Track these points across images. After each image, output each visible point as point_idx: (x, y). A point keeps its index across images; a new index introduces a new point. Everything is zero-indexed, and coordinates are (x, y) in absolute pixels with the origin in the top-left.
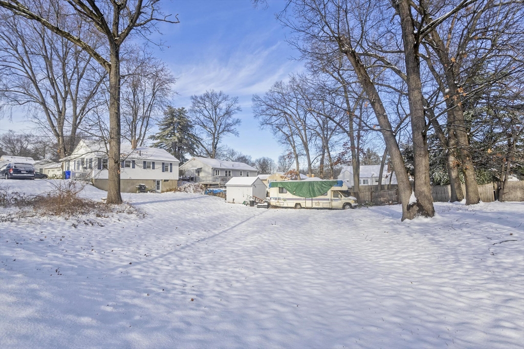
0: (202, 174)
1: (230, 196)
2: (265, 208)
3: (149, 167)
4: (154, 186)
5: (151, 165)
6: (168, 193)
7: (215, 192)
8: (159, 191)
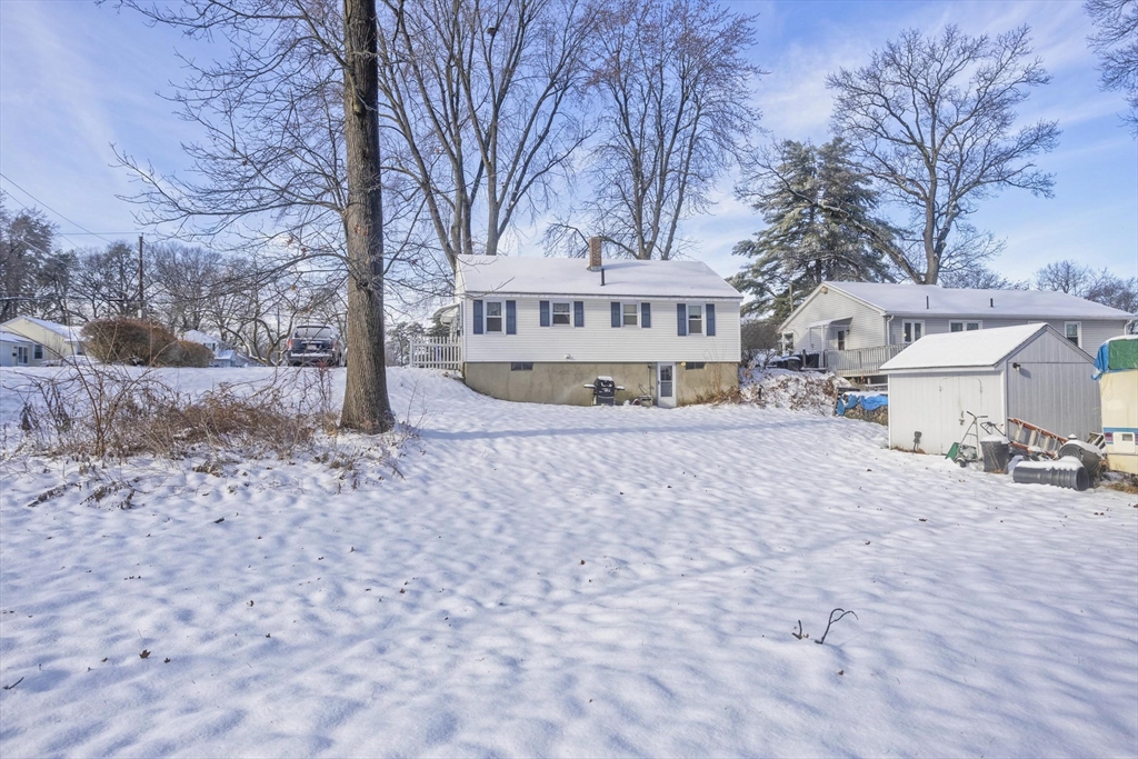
0: (852, 342)
1: (900, 425)
2: (1062, 484)
3: (631, 321)
4: (652, 384)
5: (639, 315)
6: (701, 406)
7: (868, 407)
8: (671, 400)
